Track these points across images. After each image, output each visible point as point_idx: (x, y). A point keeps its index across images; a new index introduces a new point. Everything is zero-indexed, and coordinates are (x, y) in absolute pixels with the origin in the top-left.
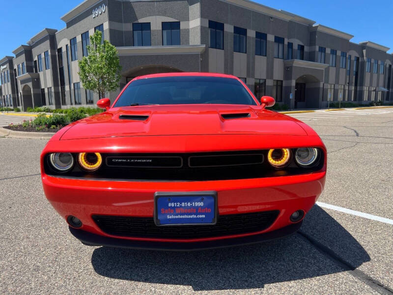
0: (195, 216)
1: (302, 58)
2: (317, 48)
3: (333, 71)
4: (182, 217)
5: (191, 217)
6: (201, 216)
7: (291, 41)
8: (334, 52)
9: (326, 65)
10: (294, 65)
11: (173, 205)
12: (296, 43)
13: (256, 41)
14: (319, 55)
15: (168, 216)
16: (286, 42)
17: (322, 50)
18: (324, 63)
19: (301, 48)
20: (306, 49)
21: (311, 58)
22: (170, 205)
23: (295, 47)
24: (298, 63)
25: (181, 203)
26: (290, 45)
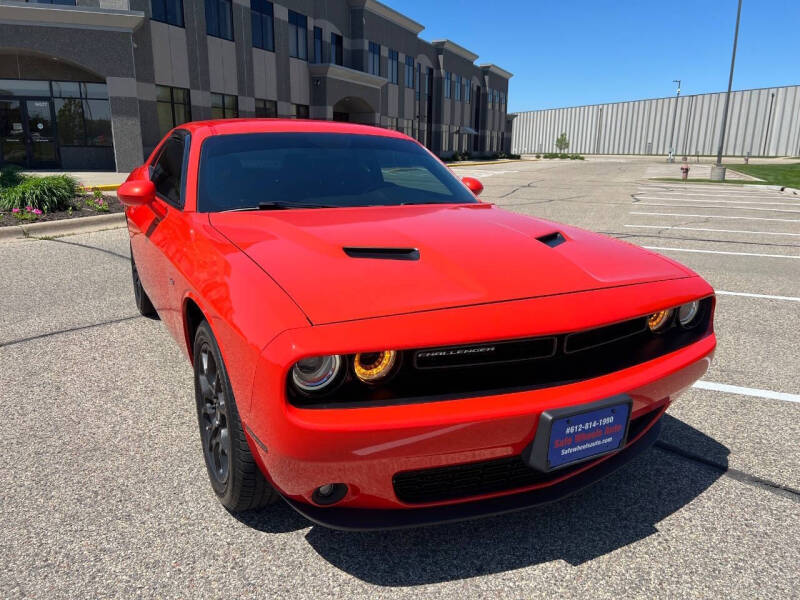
0: (599, 443)
1: (340, 62)
2: (366, 47)
3: (393, 91)
6: (606, 441)
7: (321, 23)
8: (394, 55)
9: (383, 81)
10: (329, 75)
11: (572, 430)
12: (329, 29)
13: (253, 16)
14: (370, 60)
16: (310, 27)
17: (375, 48)
18: (379, 75)
19: (338, 40)
20: (346, 43)
21: (356, 62)
23: (327, 38)
24: (337, 72)
25: (584, 425)
26: (318, 32)
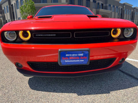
0: (79, 61)
1: (103, 8)
2: (108, 5)
3: (113, 13)
4: (72, 61)
5: (77, 61)
6: (82, 61)
7: (99, 2)
8: (114, 6)
9: (111, 11)
11: (68, 55)
12: (101, 3)
13: (86, 2)
14: (109, 7)
15: (66, 61)
16: (97, 2)
17: (110, 5)
18: (110, 10)
19: (102, 5)
20: (104, 5)
21: (106, 8)
22: (66, 55)
23: (100, 4)
24: (101, 10)
25: (72, 54)
26: (98, 3)
